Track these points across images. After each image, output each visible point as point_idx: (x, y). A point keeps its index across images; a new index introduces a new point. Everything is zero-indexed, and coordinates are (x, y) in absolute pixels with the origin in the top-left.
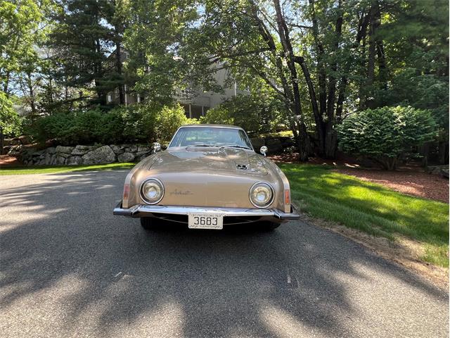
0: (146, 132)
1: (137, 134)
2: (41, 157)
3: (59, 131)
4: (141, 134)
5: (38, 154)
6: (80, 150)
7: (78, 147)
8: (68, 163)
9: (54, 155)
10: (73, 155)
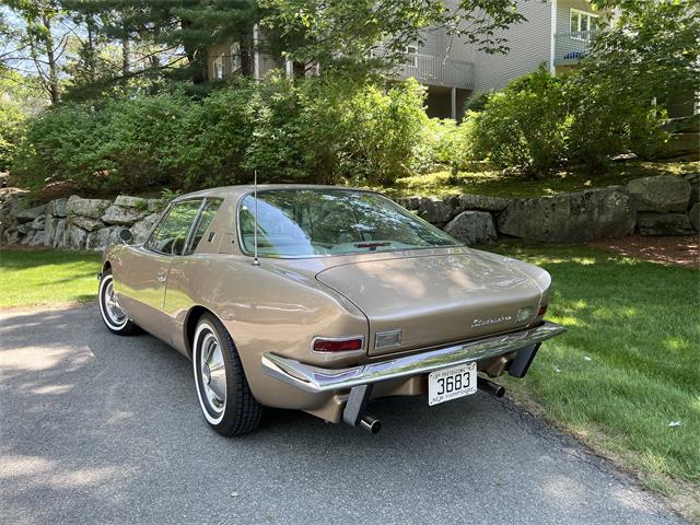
0: (308, 157)
1: (283, 164)
2: (36, 224)
3: (73, 154)
4: (294, 166)
5: (30, 215)
6: (126, 209)
7: (120, 199)
8: (93, 245)
9: (61, 222)
10: (107, 224)
